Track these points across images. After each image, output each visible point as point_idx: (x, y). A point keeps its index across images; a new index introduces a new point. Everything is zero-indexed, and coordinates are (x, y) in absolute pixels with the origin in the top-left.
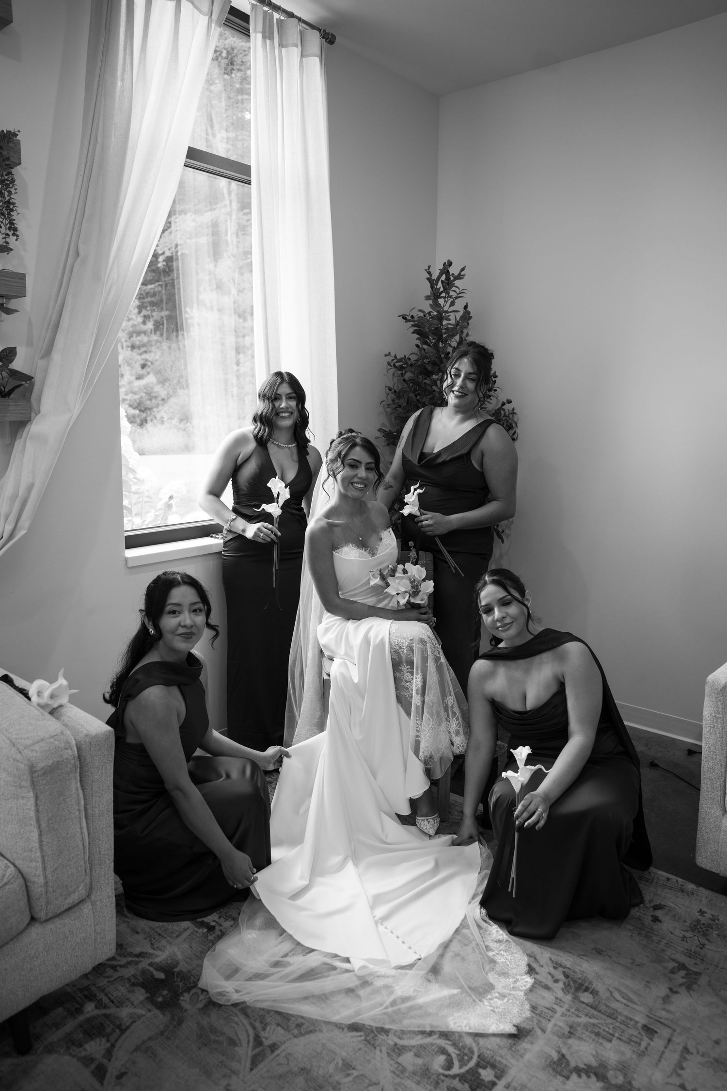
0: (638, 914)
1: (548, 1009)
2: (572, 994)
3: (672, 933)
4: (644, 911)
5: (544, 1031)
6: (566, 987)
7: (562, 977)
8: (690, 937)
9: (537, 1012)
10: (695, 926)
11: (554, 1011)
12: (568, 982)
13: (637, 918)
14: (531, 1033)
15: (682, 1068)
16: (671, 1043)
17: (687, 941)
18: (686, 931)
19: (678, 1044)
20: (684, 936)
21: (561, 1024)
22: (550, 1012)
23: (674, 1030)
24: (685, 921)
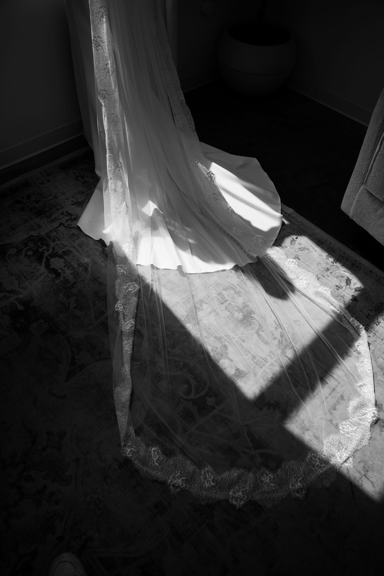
0: (344, 293)
1: (263, 359)
2: (282, 349)
3: (361, 311)
4: (348, 291)
5: (255, 375)
6: (279, 344)
7: (279, 336)
8: (372, 316)
9: (255, 361)
10: (379, 307)
11: (266, 361)
12: (282, 340)
13: (342, 296)
14: (247, 376)
15: (335, 409)
16: (334, 392)
17: (369, 319)
18: (371, 310)
19: (338, 393)
20: (369, 315)
21: (268, 371)
22: (264, 361)
23: (339, 383)
24: (373, 303)
